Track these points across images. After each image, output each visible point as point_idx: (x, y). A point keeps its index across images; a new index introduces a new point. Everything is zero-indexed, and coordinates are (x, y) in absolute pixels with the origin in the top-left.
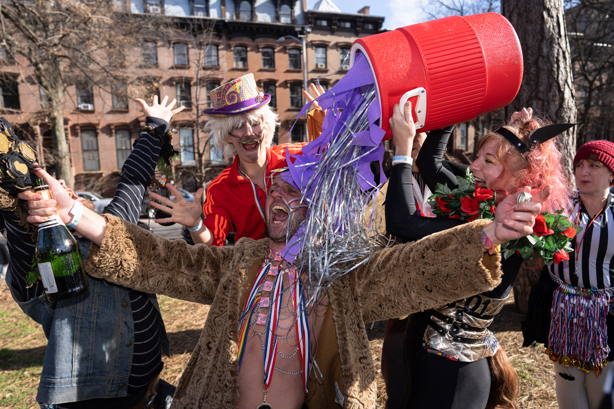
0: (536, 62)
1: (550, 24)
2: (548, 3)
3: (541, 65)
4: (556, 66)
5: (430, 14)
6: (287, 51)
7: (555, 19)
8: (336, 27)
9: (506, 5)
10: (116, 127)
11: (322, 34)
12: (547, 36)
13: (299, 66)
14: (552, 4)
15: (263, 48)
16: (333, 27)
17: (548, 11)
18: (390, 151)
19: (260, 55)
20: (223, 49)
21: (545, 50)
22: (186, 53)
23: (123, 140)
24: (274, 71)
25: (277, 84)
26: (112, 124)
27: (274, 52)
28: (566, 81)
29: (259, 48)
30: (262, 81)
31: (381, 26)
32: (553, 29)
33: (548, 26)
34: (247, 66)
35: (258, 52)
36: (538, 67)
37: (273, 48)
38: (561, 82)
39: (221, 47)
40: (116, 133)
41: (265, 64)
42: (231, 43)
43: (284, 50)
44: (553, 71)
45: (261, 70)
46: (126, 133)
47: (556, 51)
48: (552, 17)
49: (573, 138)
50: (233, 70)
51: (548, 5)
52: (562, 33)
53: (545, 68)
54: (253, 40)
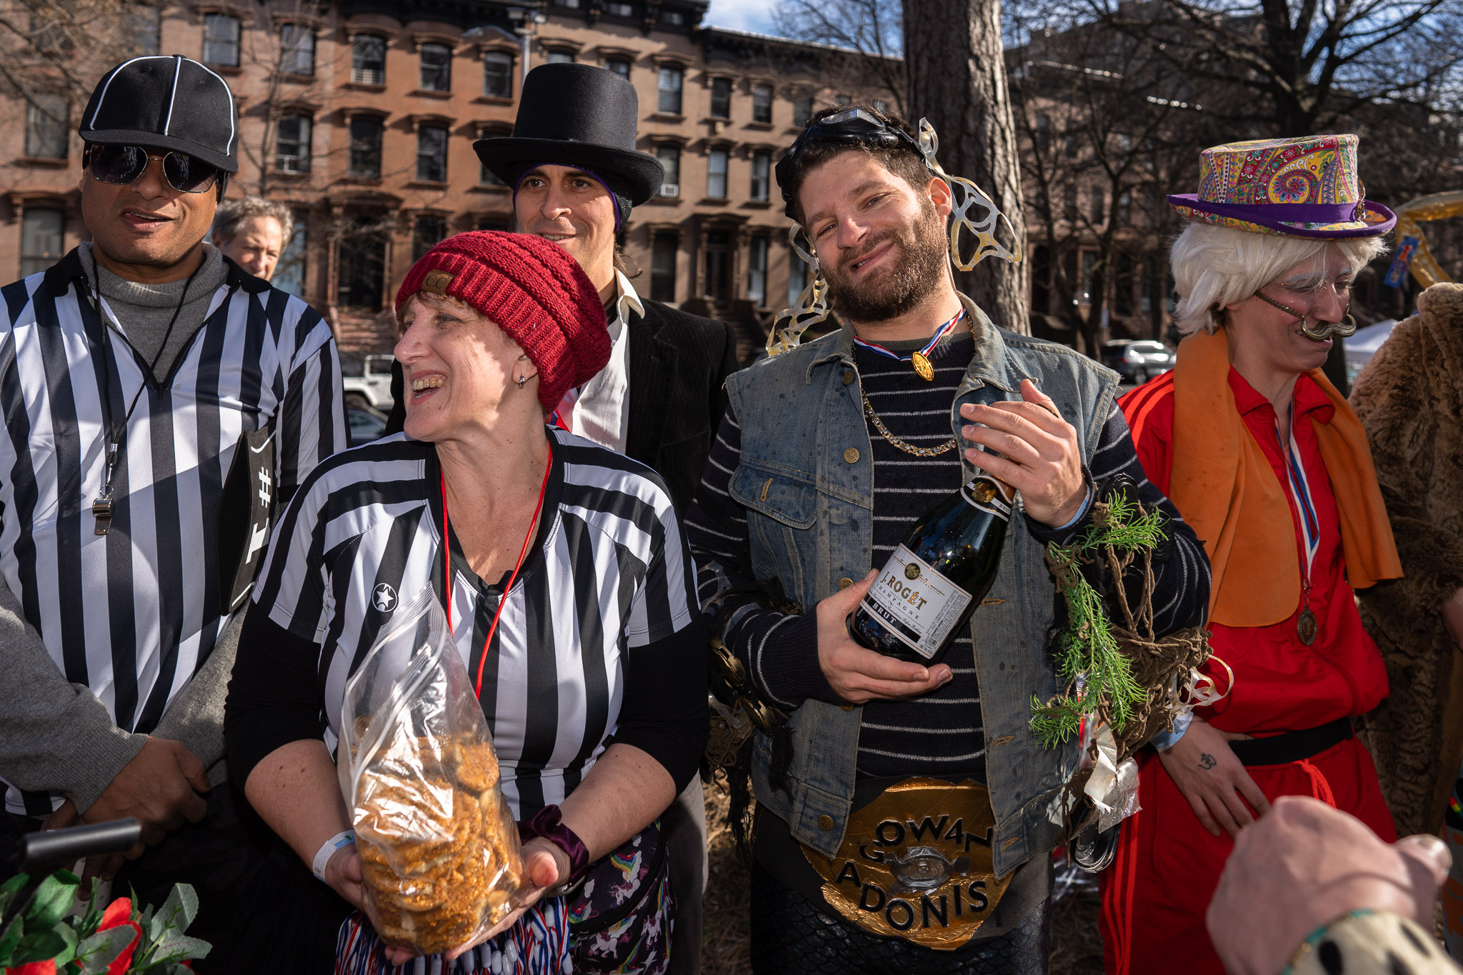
0: (957, 143)
1: (979, 82)
2: (977, 47)
3: (965, 147)
4: (989, 151)
5: (806, 4)
6: (483, 56)
7: (988, 75)
8: (598, 13)
9: (910, 41)
10: (26, 200)
11: (565, 25)
12: (975, 101)
13: (507, 90)
14: (984, 49)
15: (425, 44)
16: (592, 12)
17: (977, 60)
18: (707, 298)
19: (416, 60)
20: (328, 38)
21: (972, 124)
22: (234, 38)
23: (44, 233)
24: (447, 98)
25: (452, 129)
26: (18, 194)
27: (451, 56)
28: (1007, 179)
29: (415, 44)
30: (416, 120)
31: (700, 20)
32: (986, 90)
33: (976, 84)
34: (384, 80)
35: (414, 51)
36: (960, 151)
37: (449, 46)
38: (998, 180)
39: (324, 32)
40: (24, 216)
41: (426, 81)
42: (349, 25)
43: (475, 52)
44: (984, 160)
45: (416, 94)
46: (54, 219)
47: (989, 126)
48: (982, 70)
49: (1020, 278)
50: (348, 87)
51: (976, 50)
52: (1000, 97)
53: (972, 153)
54: (404, 24)
